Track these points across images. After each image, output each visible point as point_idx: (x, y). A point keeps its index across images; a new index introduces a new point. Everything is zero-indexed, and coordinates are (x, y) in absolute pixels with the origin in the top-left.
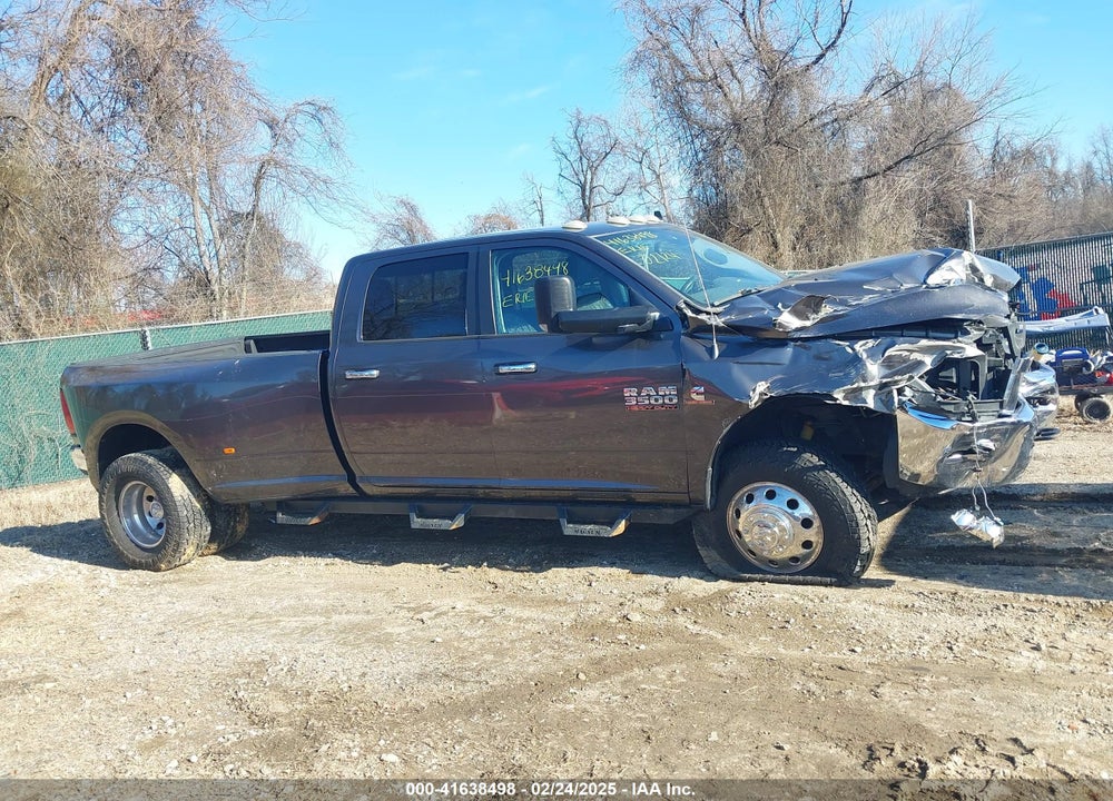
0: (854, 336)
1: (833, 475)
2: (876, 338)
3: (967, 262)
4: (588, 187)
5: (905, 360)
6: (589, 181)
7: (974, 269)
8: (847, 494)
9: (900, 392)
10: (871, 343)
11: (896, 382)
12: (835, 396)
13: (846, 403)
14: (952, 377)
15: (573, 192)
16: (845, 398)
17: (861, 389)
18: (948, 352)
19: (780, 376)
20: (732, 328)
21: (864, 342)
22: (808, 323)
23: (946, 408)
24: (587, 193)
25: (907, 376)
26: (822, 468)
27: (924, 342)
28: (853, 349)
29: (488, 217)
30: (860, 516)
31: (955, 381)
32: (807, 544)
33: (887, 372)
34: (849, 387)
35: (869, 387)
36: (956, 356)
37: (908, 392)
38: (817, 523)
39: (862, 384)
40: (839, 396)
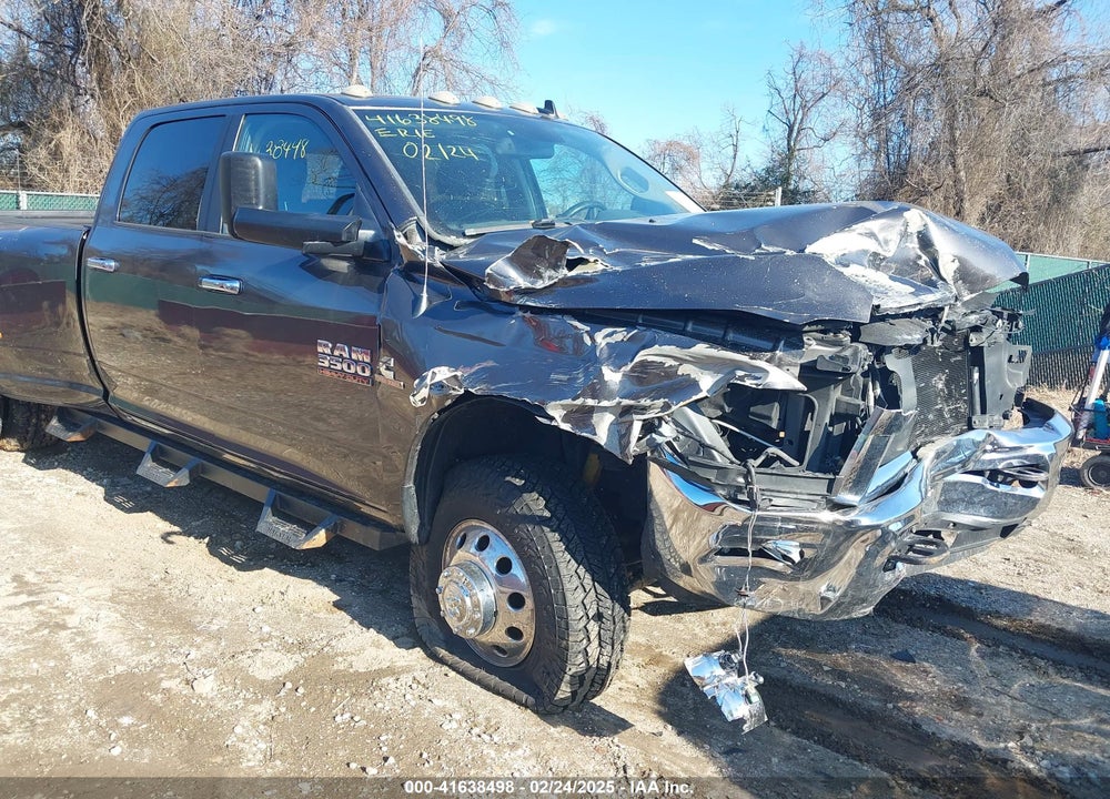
0: (598, 318)
1: (554, 537)
2: (630, 325)
3: (914, 228)
4: (796, 128)
5: (670, 373)
6: (798, 121)
7: (925, 242)
8: (563, 571)
9: (650, 427)
10: (621, 334)
11: (644, 409)
12: (551, 412)
13: (566, 427)
14: (769, 418)
15: (780, 130)
16: (566, 419)
17: (591, 410)
18: (740, 373)
19: (490, 363)
20: (454, 273)
21: (610, 330)
22: (540, 285)
23: (701, 472)
24: (794, 135)
25: (660, 402)
26: (542, 521)
27: (701, 349)
28: (592, 339)
30: (575, 614)
31: (774, 425)
32: (514, 633)
33: (636, 388)
34: (569, 401)
35: (605, 409)
36: (748, 383)
37: (668, 431)
38: (529, 603)
39: (590, 402)
40: (556, 412)
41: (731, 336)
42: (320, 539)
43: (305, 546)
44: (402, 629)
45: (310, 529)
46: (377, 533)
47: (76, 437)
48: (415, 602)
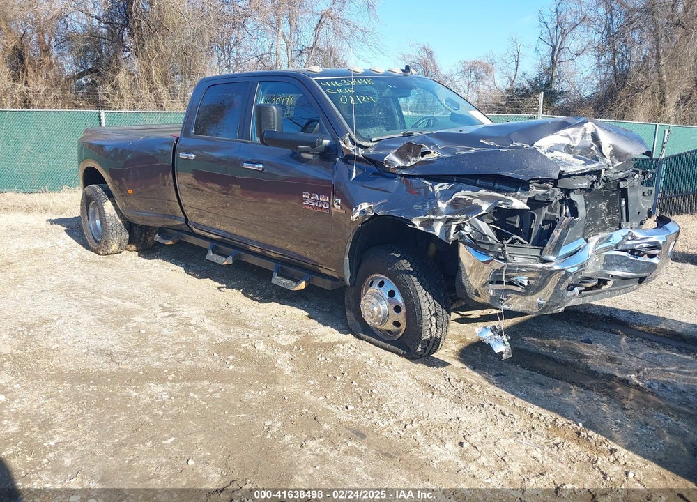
0: (436, 179)
1: (414, 279)
2: (450, 182)
3: (589, 131)
4: (557, 48)
5: (469, 203)
6: (559, 43)
7: (595, 138)
8: (420, 294)
9: (459, 228)
10: (446, 186)
11: (457, 219)
12: (414, 222)
13: (421, 228)
14: (515, 223)
15: (546, 50)
16: (421, 225)
17: (433, 221)
18: (500, 202)
19: (386, 201)
20: (367, 160)
21: (441, 184)
22: (409, 164)
23: (483, 246)
24: (556, 52)
25: (464, 216)
26: (409, 272)
27: (483, 192)
28: (433, 188)
29: (475, 63)
30: (426, 313)
31: (517, 226)
32: (397, 324)
33: (453, 210)
34: (423, 217)
35: (439, 220)
36: (504, 206)
37: (467, 229)
38: (404, 310)
39: (432, 217)
40: (417, 223)
41: (496, 186)
42: (302, 286)
43: (296, 289)
44: (342, 327)
45: (297, 282)
46: (330, 282)
47: (170, 243)
48: (348, 314)
